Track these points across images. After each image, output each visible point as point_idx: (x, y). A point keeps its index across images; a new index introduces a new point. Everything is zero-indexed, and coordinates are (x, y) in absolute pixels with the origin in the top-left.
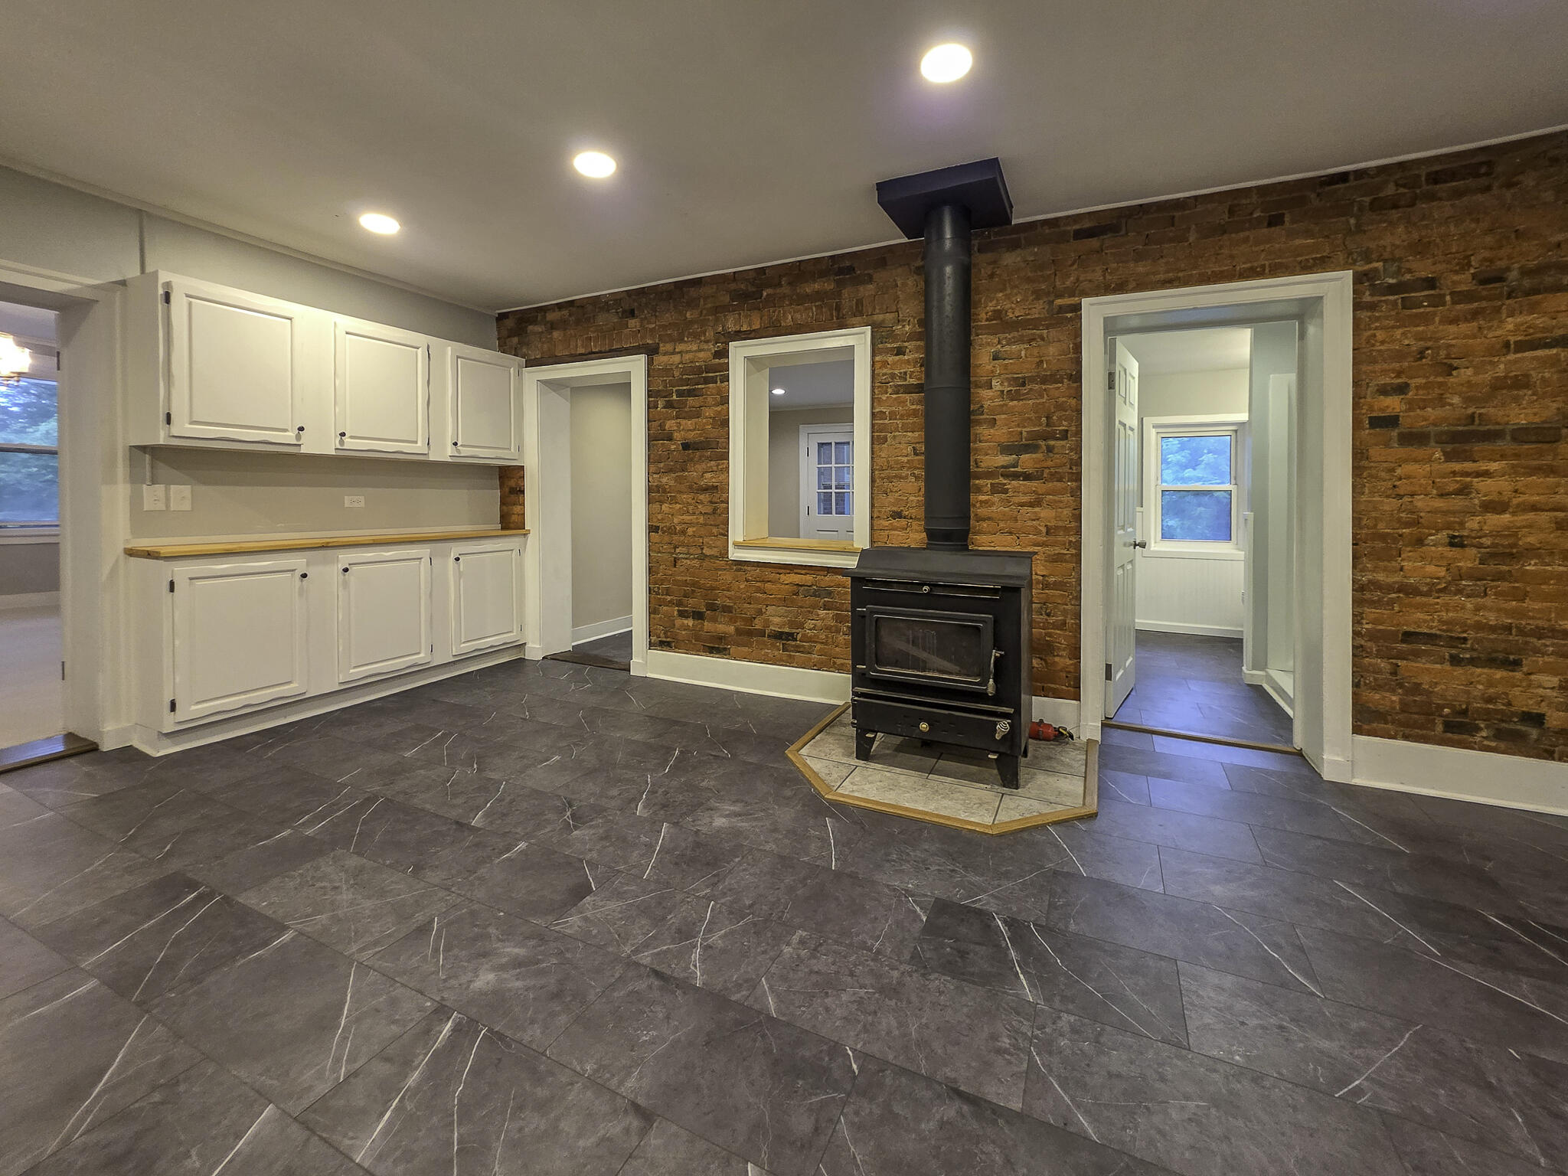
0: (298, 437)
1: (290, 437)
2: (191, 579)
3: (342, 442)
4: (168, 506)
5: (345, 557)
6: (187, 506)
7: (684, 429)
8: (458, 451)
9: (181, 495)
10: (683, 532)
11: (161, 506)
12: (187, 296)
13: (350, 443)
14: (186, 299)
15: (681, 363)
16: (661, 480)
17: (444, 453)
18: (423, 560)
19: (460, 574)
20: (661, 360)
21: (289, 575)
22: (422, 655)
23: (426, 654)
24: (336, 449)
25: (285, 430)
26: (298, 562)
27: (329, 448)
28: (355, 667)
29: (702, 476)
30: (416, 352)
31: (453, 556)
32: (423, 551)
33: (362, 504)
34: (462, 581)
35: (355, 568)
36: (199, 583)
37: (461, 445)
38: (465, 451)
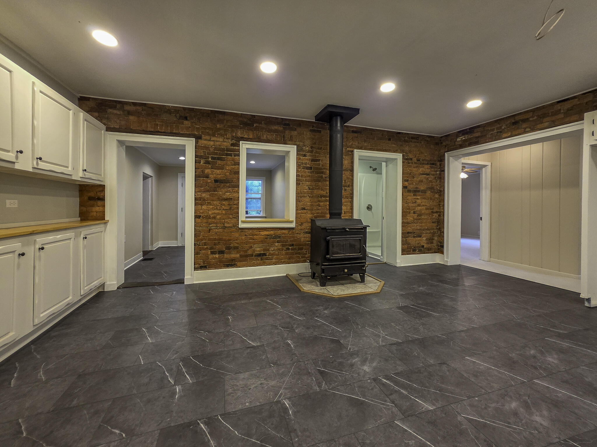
0: (16, 157)
1: (10, 156)
3: (37, 164)
5: (40, 240)
7: (215, 174)
8: (85, 175)
10: (214, 218)
13: (40, 164)
15: (214, 145)
16: (202, 195)
17: (76, 175)
18: (71, 240)
19: (84, 247)
20: (203, 142)
21: (12, 254)
22: (70, 298)
24: (33, 168)
25: (11, 151)
26: (17, 245)
27: (30, 167)
28: (43, 313)
29: (225, 194)
30: (69, 112)
32: (71, 234)
34: (85, 251)
37: (87, 172)
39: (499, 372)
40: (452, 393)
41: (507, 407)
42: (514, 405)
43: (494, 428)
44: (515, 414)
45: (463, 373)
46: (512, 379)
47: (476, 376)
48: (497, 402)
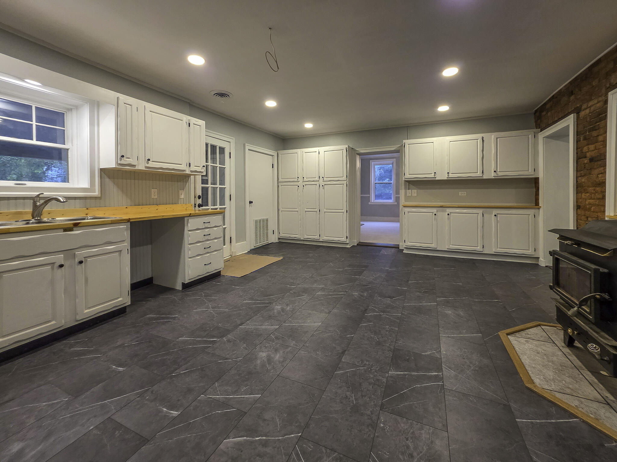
0: (435, 175)
1: (432, 175)
2: (408, 212)
3: (448, 175)
4: (412, 195)
5: (449, 210)
6: (416, 195)
7: (590, 151)
8: (497, 174)
9: (414, 192)
10: (589, 209)
11: (410, 195)
12: (408, 144)
13: (451, 175)
14: (408, 145)
15: (590, 113)
16: (582, 180)
17: (490, 175)
18: (479, 214)
19: (497, 222)
20: (582, 114)
21: (432, 214)
22: (478, 248)
23: (480, 248)
24: (447, 178)
25: (432, 174)
26: (434, 210)
27: (445, 177)
28: (452, 245)
29: (598, 177)
30: (477, 141)
31: (494, 214)
32: (480, 211)
33: (465, 195)
34: (498, 224)
35: (452, 214)
36: (410, 213)
37: (499, 172)
38: (500, 174)
39: (298, 323)
40: (314, 301)
41: (291, 306)
42: (288, 308)
43: (294, 297)
44: (287, 305)
45: (316, 312)
46: (291, 322)
47: (310, 314)
48: (295, 306)
